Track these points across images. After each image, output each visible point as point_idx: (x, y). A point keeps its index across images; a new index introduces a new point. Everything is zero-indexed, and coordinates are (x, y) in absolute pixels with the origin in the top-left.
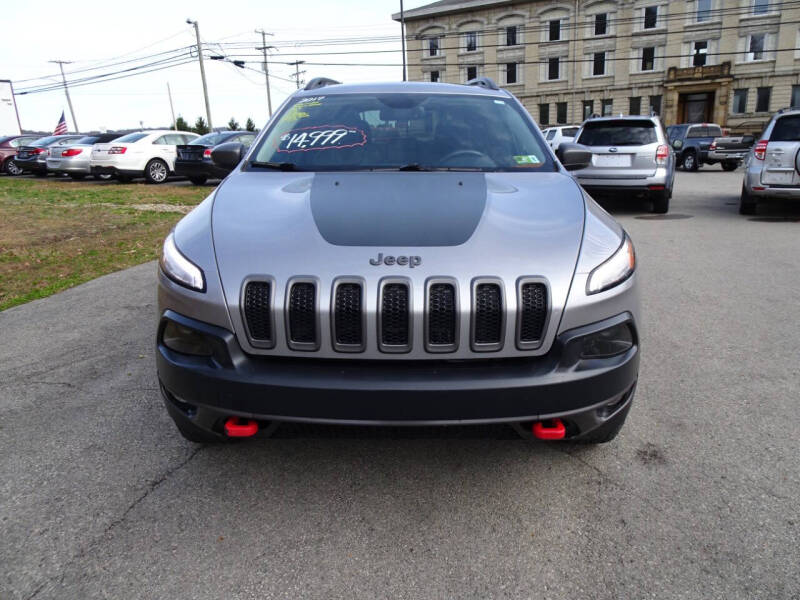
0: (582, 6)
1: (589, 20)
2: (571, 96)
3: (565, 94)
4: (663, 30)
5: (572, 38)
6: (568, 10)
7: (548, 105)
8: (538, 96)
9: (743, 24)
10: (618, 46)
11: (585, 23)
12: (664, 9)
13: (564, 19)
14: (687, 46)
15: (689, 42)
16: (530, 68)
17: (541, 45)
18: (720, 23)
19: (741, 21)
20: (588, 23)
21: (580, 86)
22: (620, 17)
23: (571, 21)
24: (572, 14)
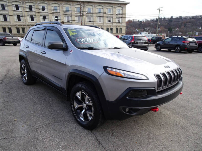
0: (24, 2)
1: (27, 6)
2: (25, 26)
3: (24, 25)
4: (47, 12)
5: (23, 11)
6: (20, 3)
7: (19, 28)
8: (15, 25)
9: (65, 14)
10: (37, 15)
11: (26, 7)
12: (46, 7)
13: (19, 5)
14: (53, 17)
15: (54, 16)
16: (11, 17)
17: (14, 11)
18: (60, 13)
19: (64, 13)
20: (27, 7)
21: (28, 24)
22: (35, 7)
23: (22, 6)
24: (22, 4)
